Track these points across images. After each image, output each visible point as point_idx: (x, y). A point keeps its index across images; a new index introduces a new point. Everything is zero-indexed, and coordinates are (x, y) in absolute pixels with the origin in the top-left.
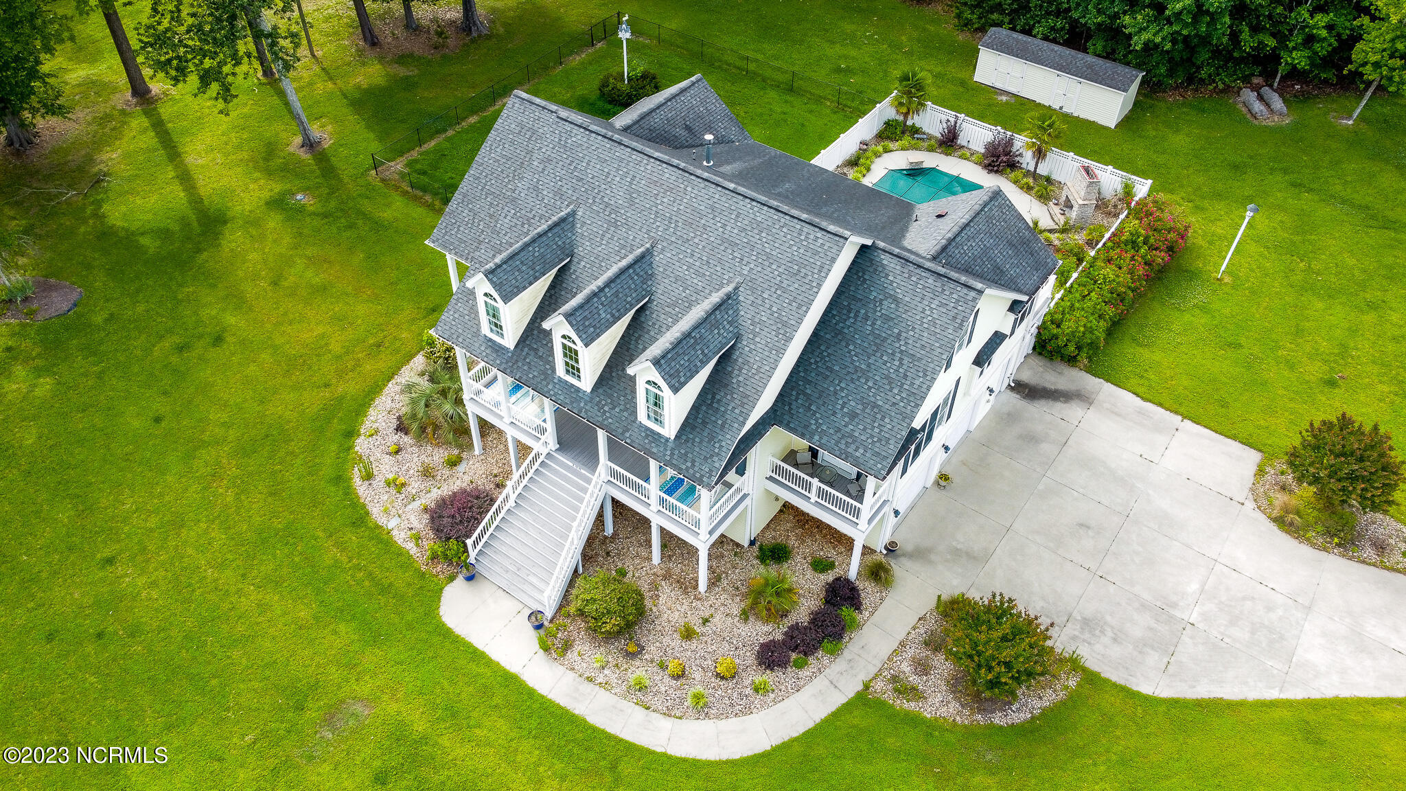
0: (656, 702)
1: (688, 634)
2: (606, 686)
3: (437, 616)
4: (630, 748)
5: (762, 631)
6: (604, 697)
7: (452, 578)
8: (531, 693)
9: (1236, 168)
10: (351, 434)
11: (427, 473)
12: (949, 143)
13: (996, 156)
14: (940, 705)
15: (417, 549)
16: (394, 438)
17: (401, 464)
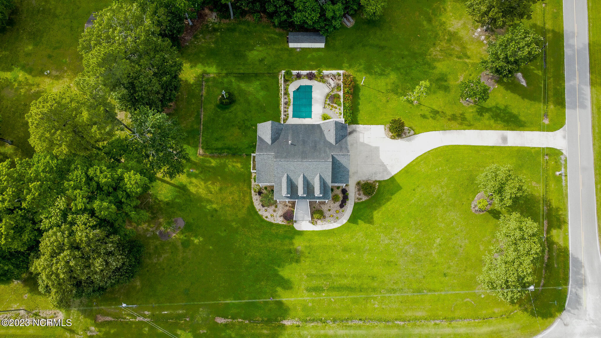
0: (332, 222)
1: (329, 210)
2: (325, 224)
3: (297, 230)
4: (334, 229)
5: (338, 203)
6: (326, 225)
7: (293, 224)
8: (317, 231)
9: (351, 47)
10: (256, 212)
11: (274, 211)
12: (299, 76)
13: (311, 77)
14: (364, 198)
15: (285, 223)
16: (264, 209)
17: (269, 212)
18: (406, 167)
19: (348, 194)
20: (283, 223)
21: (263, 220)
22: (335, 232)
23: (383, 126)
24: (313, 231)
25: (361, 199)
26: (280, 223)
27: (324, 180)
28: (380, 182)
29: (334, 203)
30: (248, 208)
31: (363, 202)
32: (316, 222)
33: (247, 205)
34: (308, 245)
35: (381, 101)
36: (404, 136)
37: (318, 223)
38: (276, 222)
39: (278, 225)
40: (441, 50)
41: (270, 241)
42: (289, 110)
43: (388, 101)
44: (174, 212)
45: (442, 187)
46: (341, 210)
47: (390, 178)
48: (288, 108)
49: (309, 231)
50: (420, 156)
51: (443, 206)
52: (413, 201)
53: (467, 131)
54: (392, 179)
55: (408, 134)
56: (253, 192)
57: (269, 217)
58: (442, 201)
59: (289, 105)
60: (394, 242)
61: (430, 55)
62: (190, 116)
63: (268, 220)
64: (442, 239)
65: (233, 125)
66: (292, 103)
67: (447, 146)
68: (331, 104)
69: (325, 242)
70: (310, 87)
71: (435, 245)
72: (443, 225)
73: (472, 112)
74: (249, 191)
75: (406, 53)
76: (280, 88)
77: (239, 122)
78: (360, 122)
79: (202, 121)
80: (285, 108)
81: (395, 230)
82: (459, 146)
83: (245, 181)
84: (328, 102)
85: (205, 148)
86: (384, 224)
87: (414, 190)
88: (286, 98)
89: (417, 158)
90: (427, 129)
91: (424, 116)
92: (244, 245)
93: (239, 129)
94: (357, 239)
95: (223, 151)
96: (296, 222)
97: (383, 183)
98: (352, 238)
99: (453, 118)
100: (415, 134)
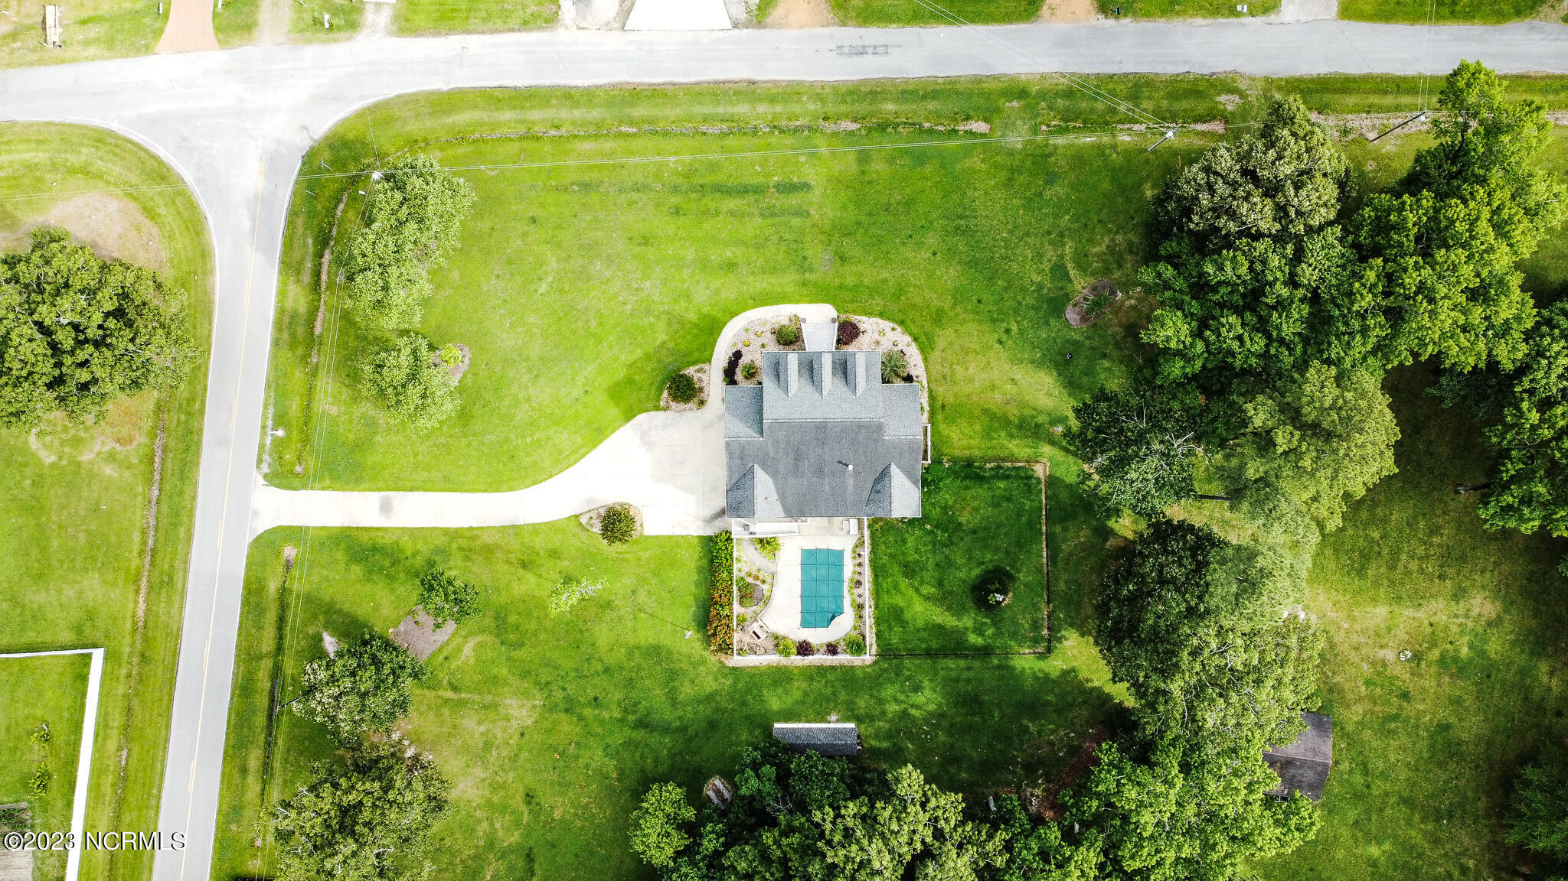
0: (758, 323)
1: (763, 346)
2: (773, 318)
3: (831, 304)
5: (744, 361)
6: (771, 315)
7: (838, 316)
8: (789, 303)
12: (832, 649)
13: (804, 649)
14: (690, 371)
16: (900, 347)
18: (601, 441)
19: (724, 378)
20: (859, 318)
21: (902, 323)
22: (751, 302)
23: (647, 532)
24: (797, 302)
25: (698, 371)
26: (864, 318)
28: (657, 408)
30: (932, 350)
31: (694, 363)
32: (790, 320)
33: (935, 355)
34: (807, 275)
35: (649, 592)
36: (602, 511)
37: (787, 319)
38: (875, 319)
39: (870, 314)
41: (885, 281)
42: (852, 569)
43: (634, 592)
44: (1088, 338)
45: (528, 400)
46: (739, 347)
47: (634, 416)
48: (854, 573)
49: (806, 302)
50: (571, 465)
52: (589, 369)
53: (466, 525)
54: (629, 415)
55: (593, 514)
56: (925, 383)
57: (888, 330)
58: (530, 370)
59: (851, 580)
60: (633, 284)
61: (534, 707)
63: (891, 325)
64: (536, 291)
67: (511, 489)
68: (758, 583)
69: (773, 280)
70: (805, 623)
71: (550, 279)
72: (531, 320)
74: (933, 386)
75: (587, 712)
76: (873, 621)
77: (962, 539)
78: (696, 542)
79: (1045, 543)
80: (860, 573)
81: (628, 307)
82: (485, 491)
83: (943, 407)
84: (765, 587)
85: (1034, 481)
86: (652, 320)
87: (586, 392)
88: (860, 596)
89: (577, 461)
90: (553, 527)
91: (555, 555)
92: (938, 273)
93: (960, 524)
94: (707, 288)
95: (993, 473)
96: (833, 321)
97: (651, 405)
98: (717, 292)
99: (488, 551)
100: (577, 516)
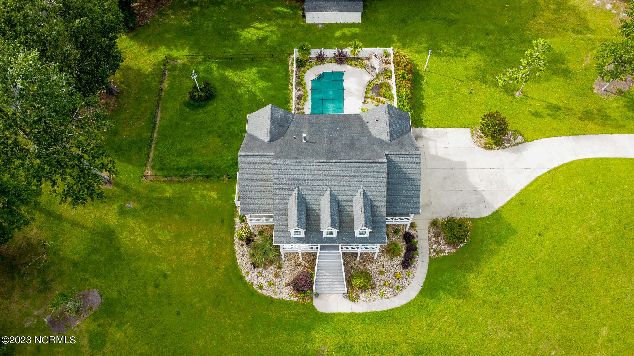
0: (389, 295)
1: (382, 273)
2: (375, 299)
3: (319, 312)
4: (392, 310)
5: (398, 260)
6: (376, 302)
7: (312, 300)
8: (359, 314)
9: (404, 21)
10: (241, 278)
11: (276, 275)
12: (321, 59)
13: (341, 59)
14: (448, 250)
15: (295, 298)
16: (256, 271)
17: (266, 277)
18: (518, 195)
19: (417, 242)
20: (292, 299)
21: (253, 293)
22: (396, 315)
23: (467, 130)
24: (352, 315)
25: (441, 251)
26: (287, 298)
27: (371, 202)
28: (474, 220)
29: (391, 259)
30: (226, 269)
31: (445, 258)
32: (358, 296)
33: (224, 264)
34: (342, 342)
35: (459, 93)
36: (507, 144)
37: (361, 298)
38: (278, 297)
39: (282, 302)
40: (546, 23)
41: (266, 335)
42: (305, 107)
43: (471, 93)
44: (86, 280)
46: (405, 273)
47: (493, 214)
48: (303, 105)
49: (343, 314)
50: (540, 177)
51: (602, 264)
52: (542, 254)
53: (615, 136)
54: (496, 215)
55: (513, 142)
56: (236, 240)
57: (265, 286)
58: (597, 254)
59: (305, 100)
62: (139, 119)
63: (262, 292)
64: (611, 329)
65: (209, 132)
66: (310, 97)
67: (586, 160)
68: (376, 98)
69: (376, 337)
70: (341, 74)
73: (618, 107)
74: (229, 238)
75: (492, 27)
76: (291, 77)
77: (219, 127)
78: (427, 123)
79: (157, 126)
80: (299, 104)
82: (608, 159)
83: (223, 221)
84: (370, 95)
85: (157, 167)
86: (490, 299)
87: (540, 235)
88: (299, 91)
89: (536, 180)
90: (544, 134)
91: (536, 114)
92: (214, 343)
93: (219, 137)
94: (441, 330)
95: (188, 172)
96: (317, 295)
97: (480, 223)
98: (430, 326)
99: (587, 116)
100: (525, 141)
